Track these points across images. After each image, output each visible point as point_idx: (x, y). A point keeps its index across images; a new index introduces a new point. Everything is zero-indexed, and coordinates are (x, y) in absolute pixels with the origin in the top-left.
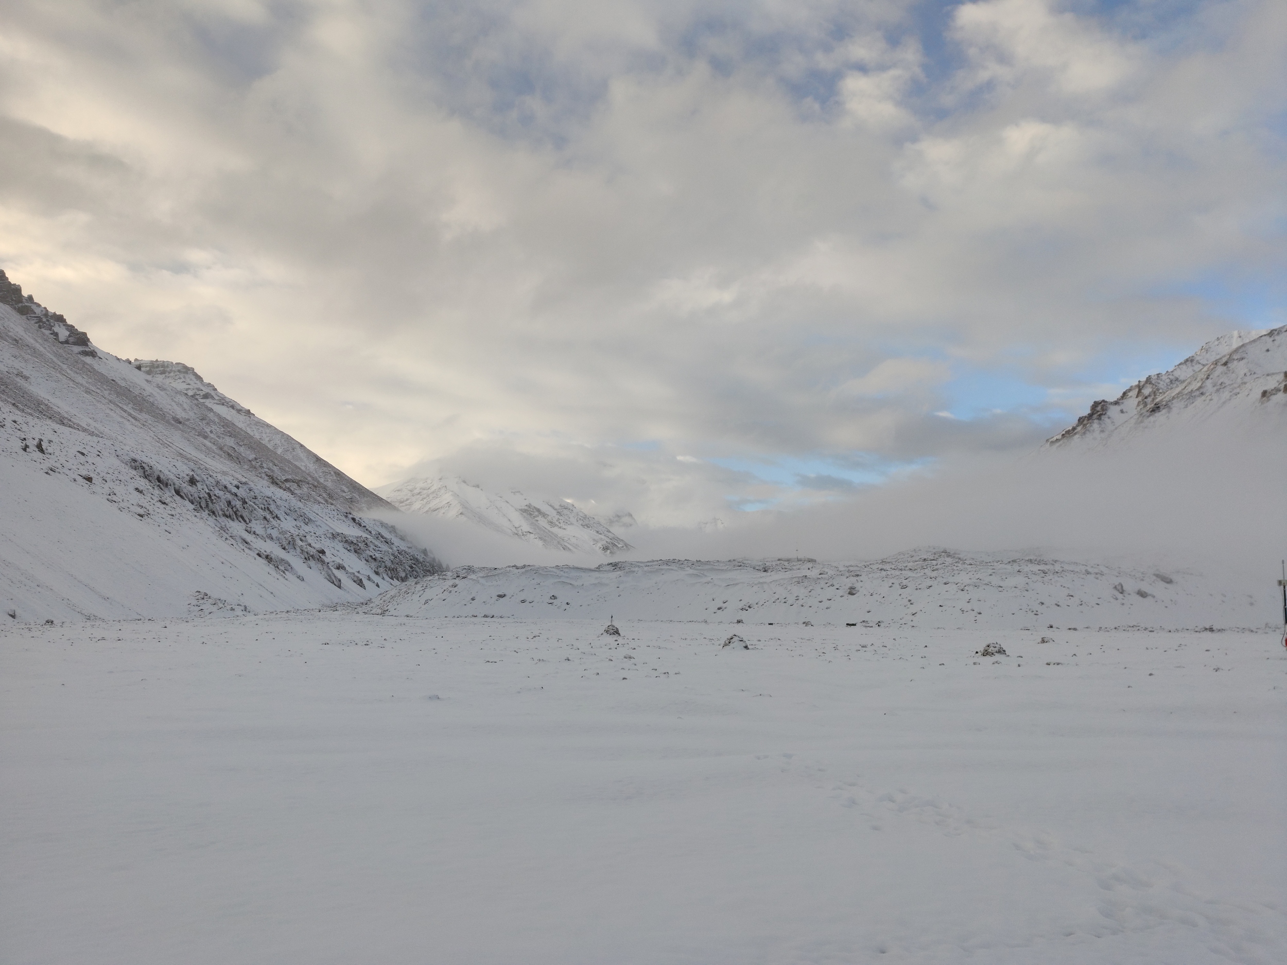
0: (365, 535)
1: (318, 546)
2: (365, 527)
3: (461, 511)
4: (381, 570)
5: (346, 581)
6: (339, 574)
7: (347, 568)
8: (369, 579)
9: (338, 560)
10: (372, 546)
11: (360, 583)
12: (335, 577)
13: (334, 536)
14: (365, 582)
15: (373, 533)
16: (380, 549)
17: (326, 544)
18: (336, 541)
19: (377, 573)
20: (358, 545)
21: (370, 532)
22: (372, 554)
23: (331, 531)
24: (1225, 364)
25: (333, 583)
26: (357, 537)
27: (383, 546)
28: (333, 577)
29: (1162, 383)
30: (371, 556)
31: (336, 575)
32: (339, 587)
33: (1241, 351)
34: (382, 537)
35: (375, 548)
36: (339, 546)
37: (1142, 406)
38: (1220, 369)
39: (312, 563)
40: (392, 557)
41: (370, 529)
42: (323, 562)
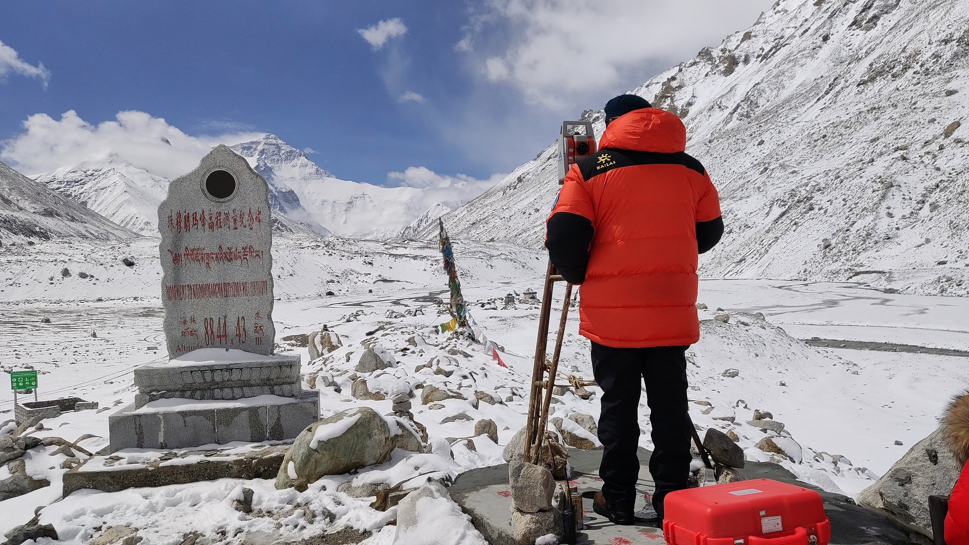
3: (125, 189)
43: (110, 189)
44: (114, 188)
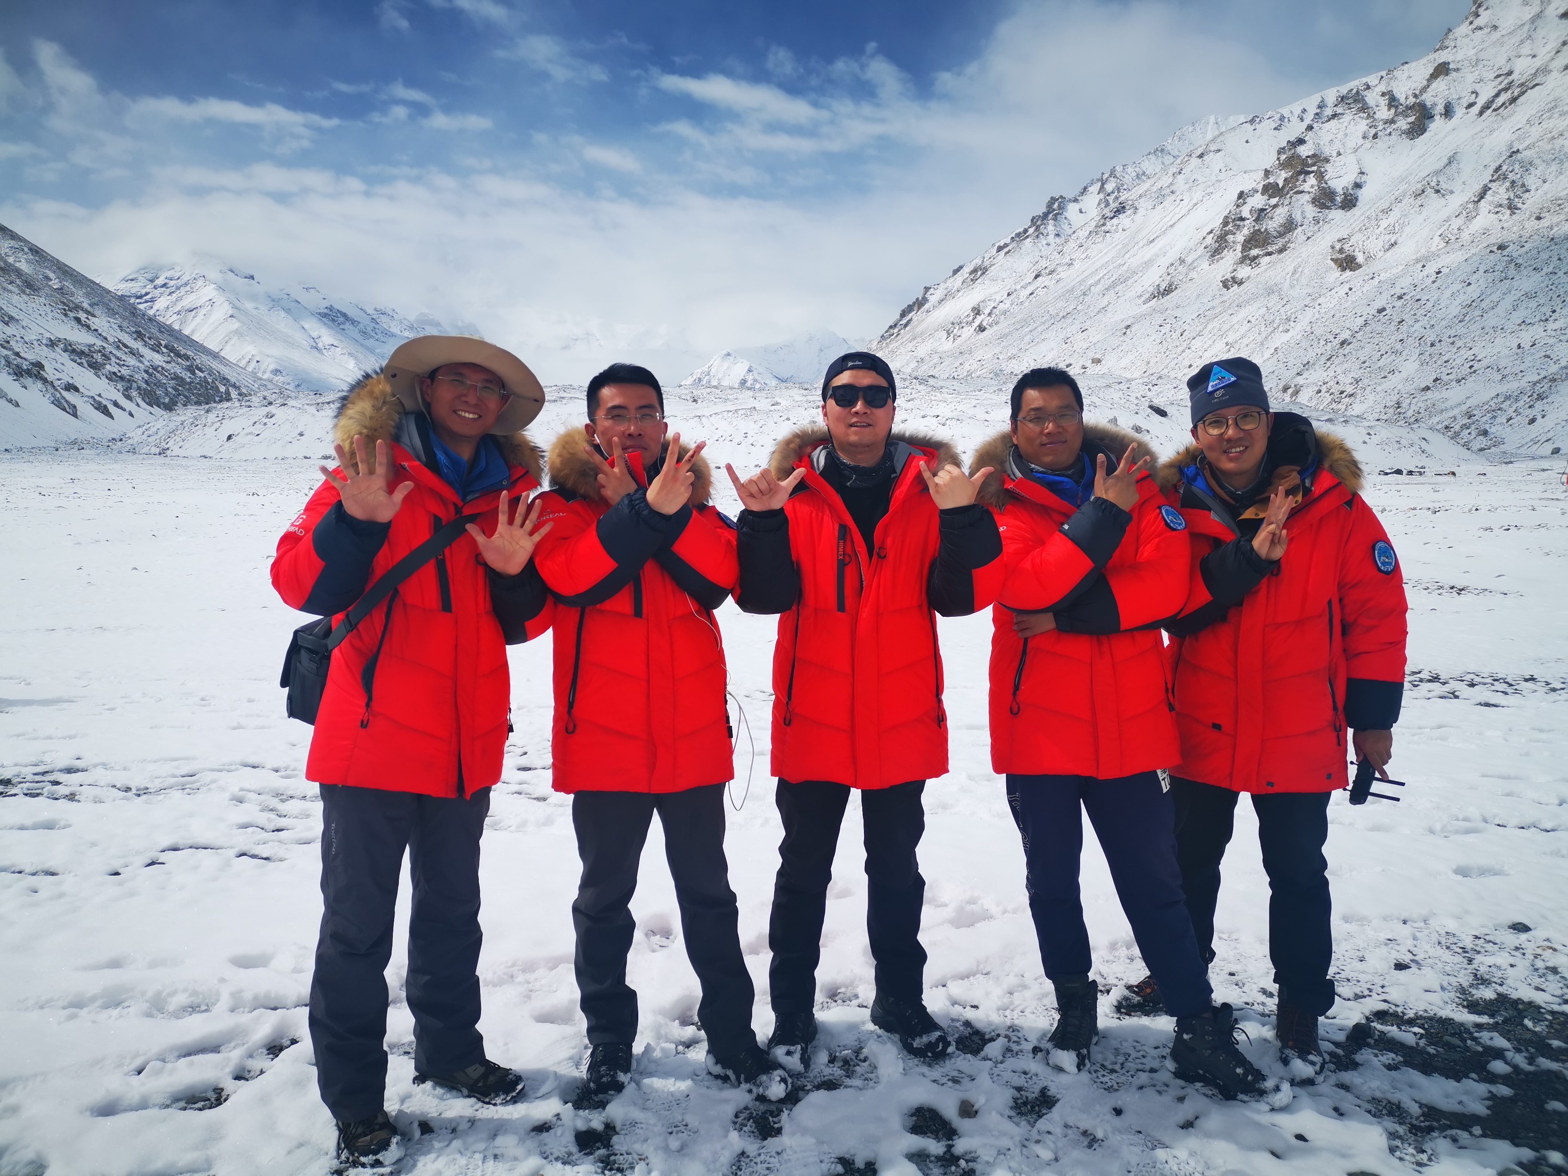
0: (99, 343)
1: (31, 356)
2: (96, 330)
3: (230, 313)
4: (134, 393)
5: (85, 408)
6: (69, 396)
7: (81, 389)
8: (116, 404)
9: (66, 379)
10: (113, 359)
11: (105, 411)
12: (67, 401)
13: (52, 344)
14: (112, 409)
15: (111, 339)
16: (126, 364)
17: (41, 354)
18: (58, 350)
19: (129, 398)
20: (92, 357)
21: (106, 339)
22: (116, 370)
23: (48, 335)
24: (1201, 156)
25: (64, 410)
26: (89, 346)
27: (129, 359)
28: (63, 401)
29: (1127, 176)
30: (114, 373)
31: (67, 398)
32: (75, 415)
33: (1219, 140)
34: (126, 346)
35: (118, 361)
36: (65, 357)
37: (1103, 205)
38: (1195, 161)
39: (28, 381)
40: (146, 376)
41: (104, 334)
42: (45, 381)
43: (203, 311)
44: (211, 310)
